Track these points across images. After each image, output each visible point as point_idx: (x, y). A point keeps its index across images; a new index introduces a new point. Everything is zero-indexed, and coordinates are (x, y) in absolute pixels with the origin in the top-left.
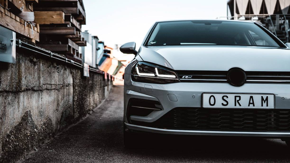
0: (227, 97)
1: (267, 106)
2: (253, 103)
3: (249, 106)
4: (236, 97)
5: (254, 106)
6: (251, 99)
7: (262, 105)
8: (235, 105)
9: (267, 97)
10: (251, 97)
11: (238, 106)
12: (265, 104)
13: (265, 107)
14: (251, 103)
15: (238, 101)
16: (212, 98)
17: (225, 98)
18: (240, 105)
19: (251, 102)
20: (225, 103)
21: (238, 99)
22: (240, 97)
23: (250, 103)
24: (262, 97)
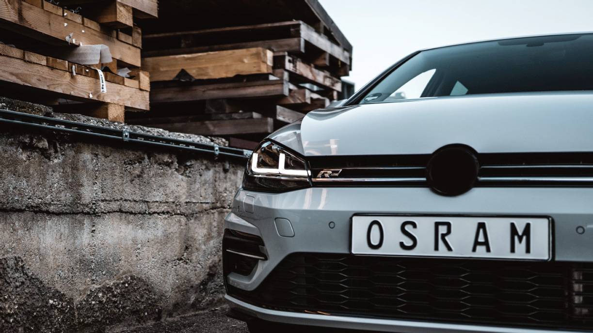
0: (414, 225)
1: (528, 251)
2: (486, 243)
3: (474, 250)
4: (437, 224)
5: (488, 250)
6: (481, 231)
7: (513, 250)
8: (436, 248)
9: (528, 226)
10: (482, 226)
11: (443, 252)
12: (520, 247)
13: (520, 253)
14: (481, 244)
15: (443, 236)
16: (375, 228)
17: (408, 228)
18: (449, 249)
19: (481, 239)
20: (408, 242)
21: (443, 230)
22: (448, 225)
23: (477, 243)
24: (513, 225)
